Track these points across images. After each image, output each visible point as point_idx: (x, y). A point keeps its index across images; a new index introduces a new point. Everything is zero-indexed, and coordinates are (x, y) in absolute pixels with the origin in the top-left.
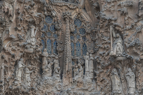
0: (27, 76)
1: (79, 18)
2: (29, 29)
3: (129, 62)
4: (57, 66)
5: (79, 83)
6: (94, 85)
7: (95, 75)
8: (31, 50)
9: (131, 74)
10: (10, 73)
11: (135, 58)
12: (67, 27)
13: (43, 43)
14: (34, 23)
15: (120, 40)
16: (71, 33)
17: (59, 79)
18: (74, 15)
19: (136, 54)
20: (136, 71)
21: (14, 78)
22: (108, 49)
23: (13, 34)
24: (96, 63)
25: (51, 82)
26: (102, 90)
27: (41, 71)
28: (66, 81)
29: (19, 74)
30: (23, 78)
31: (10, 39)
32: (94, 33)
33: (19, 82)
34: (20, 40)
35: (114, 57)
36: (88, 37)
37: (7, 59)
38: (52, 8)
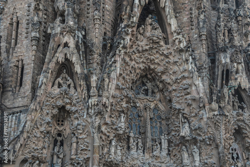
0: (119, 152)
1: (156, 108)
2: (120, 116)
3: (195, 141)
4: (140, 144)
5: (157, 157)
6: (168, 159)
7: (169, 151)
8: (121, 132)
9: (196, 150)
10: (106, 149)
11: (199, 138)
12: (148, 115)
13: (130, 127)
14: (123, 112)
15: (187, 125)
16: (151, 119)
17: (142, 154)
18: (152, 106)
19: (200, 135)
20: (200, 148)
21: (109, 152)
22: (179, 131)
23: (108, 120)
24: (169, 142)
25: (136, 156)
26: (174, 162)
27: (129, 148)
28: (147, 156)
29: (113, 150)
30: (115, 153)
31: (106, 124)
32: (168, 119)
33: (112, 156)
34: (113, 124)
35: (183, 137)
36: (163, 122)
37: (104, 139)
38: (136, 100)
